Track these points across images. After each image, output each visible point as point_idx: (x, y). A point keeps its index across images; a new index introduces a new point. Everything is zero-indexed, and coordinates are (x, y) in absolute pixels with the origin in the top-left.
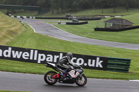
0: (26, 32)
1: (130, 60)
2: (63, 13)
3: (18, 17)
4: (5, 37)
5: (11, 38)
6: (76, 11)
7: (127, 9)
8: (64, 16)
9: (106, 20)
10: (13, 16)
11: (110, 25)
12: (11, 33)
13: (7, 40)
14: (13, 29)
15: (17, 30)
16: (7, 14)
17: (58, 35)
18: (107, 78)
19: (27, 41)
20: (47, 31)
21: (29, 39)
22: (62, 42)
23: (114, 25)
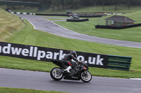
0: (25, 28)
1: (131, 58)
2: (63, 10)
3: (18, 13)
4: (5, 33)
5: (11, 34)
6: (77, 8)
7: (129, 6)
8: (65, 13)
9: (107, 17)
10: (12, 12)
11: (111, 23)
12: (11, 29)
13: (7, 37)
14: (12, 25)
15: (17, 26)
16: (7, 10)
17: (59, 31)
18: (107, 76)
19: (27, 38)
20: (47, 28)
21: (29, 35)
22: (62, 39)
23: (115, 22)
